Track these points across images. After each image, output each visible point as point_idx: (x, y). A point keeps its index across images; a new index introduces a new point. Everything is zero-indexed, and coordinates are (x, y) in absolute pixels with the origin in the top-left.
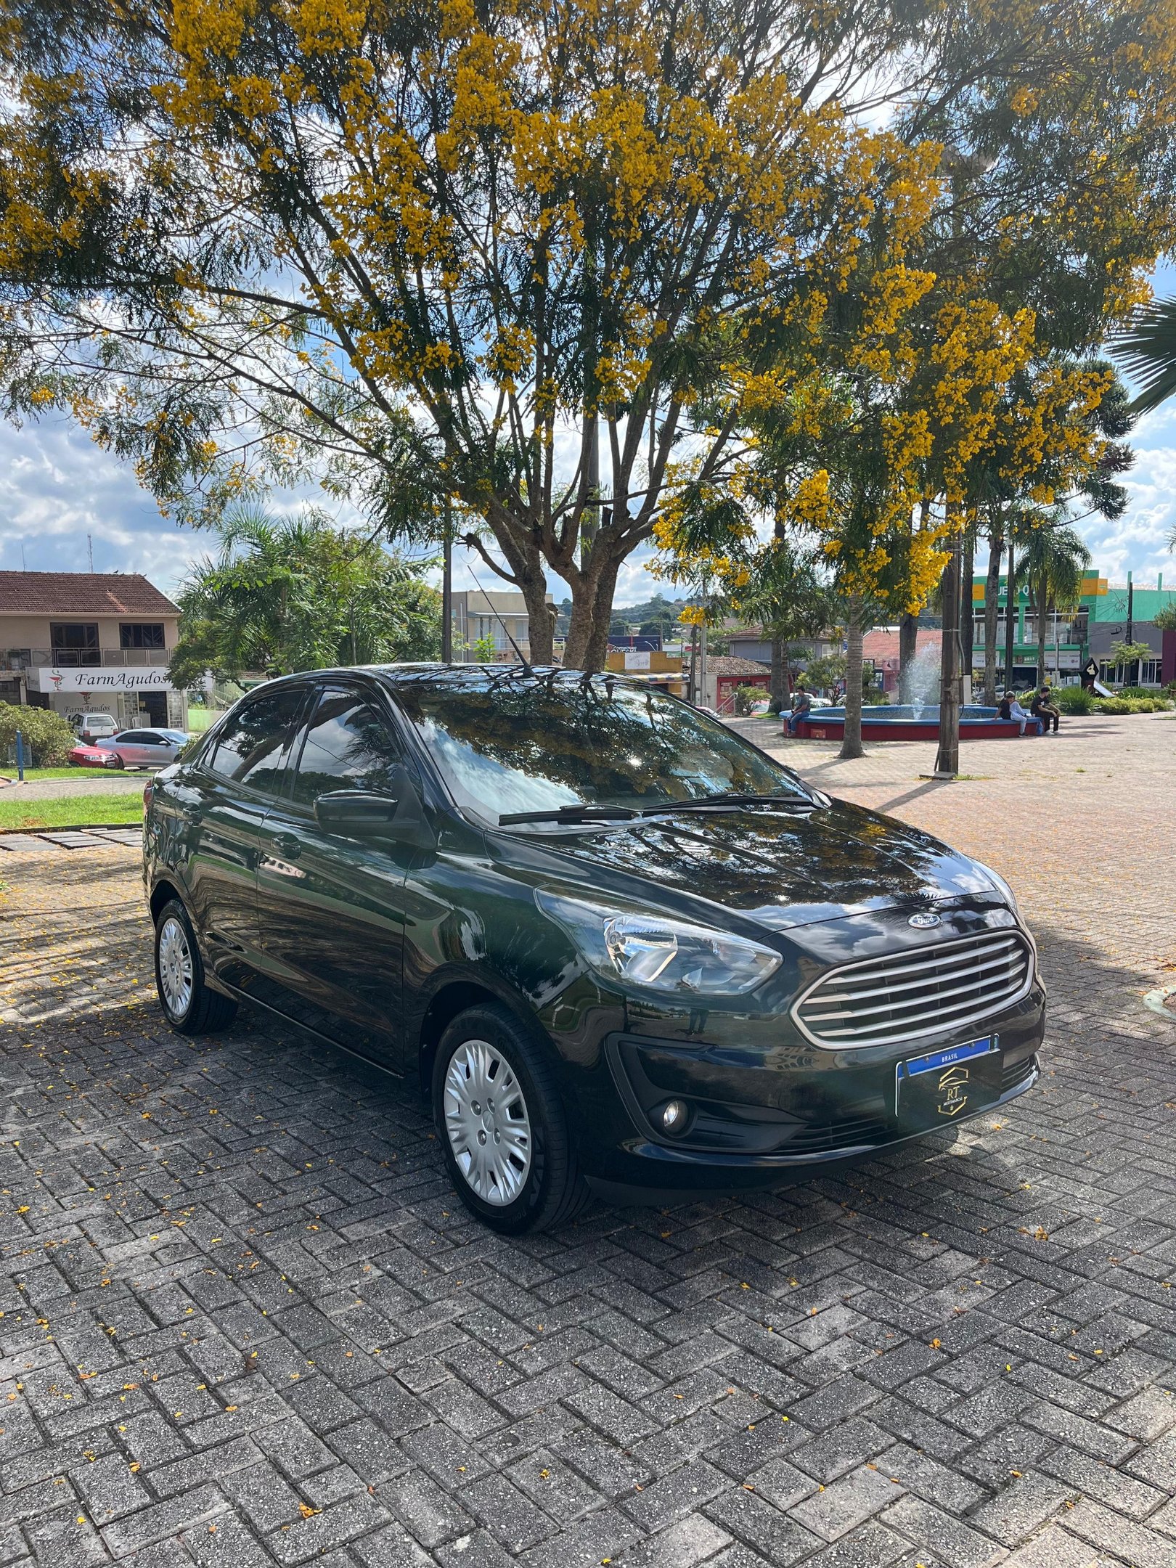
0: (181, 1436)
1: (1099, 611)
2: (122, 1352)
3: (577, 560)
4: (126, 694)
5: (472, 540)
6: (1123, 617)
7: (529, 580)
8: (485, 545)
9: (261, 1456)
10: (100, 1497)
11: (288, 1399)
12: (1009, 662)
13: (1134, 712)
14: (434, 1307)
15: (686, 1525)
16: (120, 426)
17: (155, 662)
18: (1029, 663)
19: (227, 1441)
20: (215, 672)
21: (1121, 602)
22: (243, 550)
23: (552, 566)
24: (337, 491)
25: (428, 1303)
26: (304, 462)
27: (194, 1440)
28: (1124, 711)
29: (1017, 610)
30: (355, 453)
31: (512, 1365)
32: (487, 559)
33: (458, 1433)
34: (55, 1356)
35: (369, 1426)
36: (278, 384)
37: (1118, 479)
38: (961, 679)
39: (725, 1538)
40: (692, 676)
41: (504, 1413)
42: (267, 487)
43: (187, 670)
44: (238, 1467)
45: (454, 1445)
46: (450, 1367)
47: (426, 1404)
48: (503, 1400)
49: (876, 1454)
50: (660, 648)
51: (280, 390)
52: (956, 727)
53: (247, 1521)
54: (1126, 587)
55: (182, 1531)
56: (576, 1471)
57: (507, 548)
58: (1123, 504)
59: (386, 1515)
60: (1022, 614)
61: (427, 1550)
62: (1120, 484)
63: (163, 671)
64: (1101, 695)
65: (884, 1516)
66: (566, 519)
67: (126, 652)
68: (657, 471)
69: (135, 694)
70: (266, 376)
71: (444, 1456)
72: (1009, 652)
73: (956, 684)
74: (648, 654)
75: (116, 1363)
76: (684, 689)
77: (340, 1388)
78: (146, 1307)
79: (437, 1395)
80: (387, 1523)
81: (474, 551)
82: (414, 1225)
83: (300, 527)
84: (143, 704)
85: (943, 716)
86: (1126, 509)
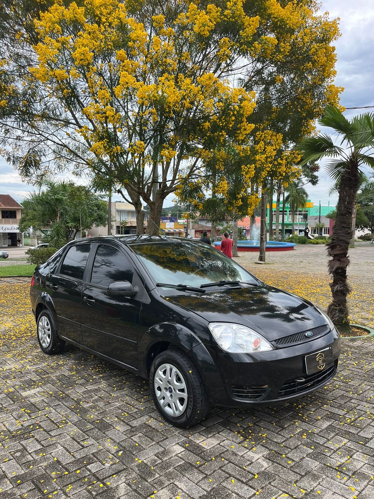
0: (48, 434)
1: (311, 212)
2: (30, 416)
3: (151, 198)
4: (3, 233)
5: (119, 191)
6: (318, 214)
7: (137, 204)
8: (123, 193)
9: (69, 437)
10: (29, 447)
11: (75, 425)
12: (283, 227)
13: (320, 244)
14: (112, 404)
15: (174, 447)
16: (14, 157)
17: (13, 223)
18: (290, 228)
19: (61, 434)
20: (34, 227)
21: (317, 210)
22: (45, 188)
23: (144, 200)
24: (77, 175)
25: (110, 403)
26: (66, 166)
27: (52, 434)
28: (317, 243)
29: (286, 211)
30: (83, 164)
31: (132, 416)
32: (124, 197)
33: (119, 431)
34: (12, 418)
35: (97, 430)
36: (60, 143)
37: (316, 174)
38: (266, 234)
39: (183, 449)
40: (187, 230)
41: (130, 426)
42: (56, 174)
43: (25, 226)
44: (64, 440)
45: (118, 433)
46: (116, 417)
47: (111, 425)
48: (130, 423)
49: (220, 432)
50: (177, 221)
51: (60, 145)
52: (265, 248)
53: (67, 450)
54: (319, 205)
55: (51, 453)
56: (148, 437)
57: (130, 194)
58: (317, 181)
59: (102, 448)
60: (288, 213)
61: (112, 454)
62: (316, 175)
63: (16, 226)
64: (310, 238)
65: (221, 444)
66: (148, 186)
67: (3, 220)
68: (176, 171)
69: (6, 233)
70: (57, 140)
71: (116, 435)
72: (283, 224)
73: (265, 235)
74: (173, 223)
75: (29, 418)
76: (185, 234)
77: (88, 422)
78: (35, 406)
79: (114, 423)
80: (102, 449)
81: (120, 194)
82: (105, 386)
83: (64, 183)
84: (9, 237)
85: (261, 245)
86: (318, 182)
